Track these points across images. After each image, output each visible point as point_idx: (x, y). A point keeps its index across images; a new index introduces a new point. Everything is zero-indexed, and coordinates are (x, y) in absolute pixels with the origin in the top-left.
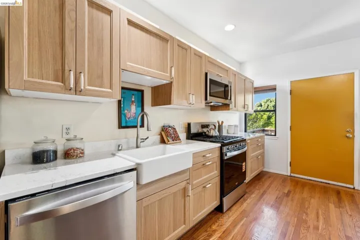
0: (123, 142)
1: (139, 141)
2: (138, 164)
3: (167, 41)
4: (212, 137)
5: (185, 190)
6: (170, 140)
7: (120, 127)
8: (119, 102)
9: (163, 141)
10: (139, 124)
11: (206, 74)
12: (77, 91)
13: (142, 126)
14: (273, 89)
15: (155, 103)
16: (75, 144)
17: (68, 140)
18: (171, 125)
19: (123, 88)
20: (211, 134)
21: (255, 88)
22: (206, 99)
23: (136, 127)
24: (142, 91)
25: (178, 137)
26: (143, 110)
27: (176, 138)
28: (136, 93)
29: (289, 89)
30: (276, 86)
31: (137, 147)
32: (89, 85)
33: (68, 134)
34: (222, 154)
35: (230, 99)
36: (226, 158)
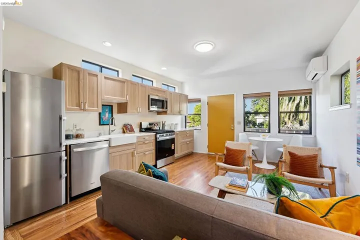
0: (102, 132)
1: (110, 131)
2: (110, 138)
3: (124, 82)
4: (155, 130)
5: (133, 153)
6: (128, 132)
7: (100, 124)
8: (100, 114)
9: (124, 132)
10: (110, 123)
11: (149, 96)
12: (85, 110)
13: (112, 124)
14: (199, 101)
15: (119, 112)
16: (80, 132)
17: (77, 130)
18: (130, 123)
19: (103, 105)
20: (154, 129)
21: (189, 100)
22: (149, 109)
23: (109, 124)
24: (112, 106)
25: (133, 130)
26: (112, 116)
27: (132, 130)
28: (108, 107)
29: (207, 101)
30: (200, 99)
31: (109, 134)
32: (89, 107)
33: (75, 128)
34: (156, 138)
35: (167, 108)
36: (158, 140)
